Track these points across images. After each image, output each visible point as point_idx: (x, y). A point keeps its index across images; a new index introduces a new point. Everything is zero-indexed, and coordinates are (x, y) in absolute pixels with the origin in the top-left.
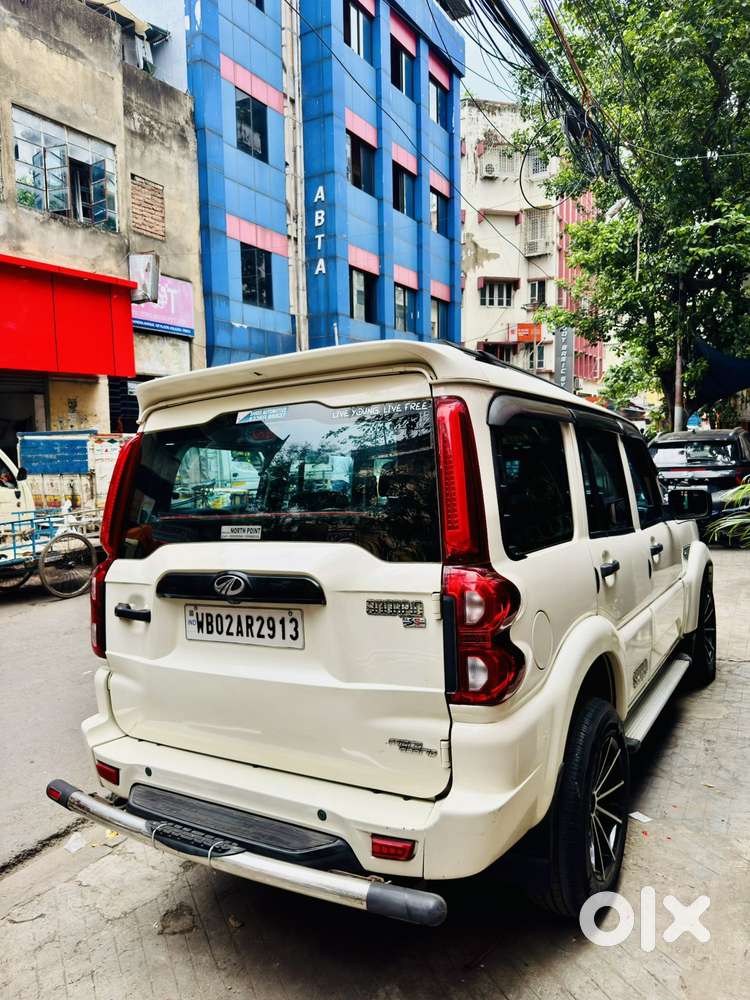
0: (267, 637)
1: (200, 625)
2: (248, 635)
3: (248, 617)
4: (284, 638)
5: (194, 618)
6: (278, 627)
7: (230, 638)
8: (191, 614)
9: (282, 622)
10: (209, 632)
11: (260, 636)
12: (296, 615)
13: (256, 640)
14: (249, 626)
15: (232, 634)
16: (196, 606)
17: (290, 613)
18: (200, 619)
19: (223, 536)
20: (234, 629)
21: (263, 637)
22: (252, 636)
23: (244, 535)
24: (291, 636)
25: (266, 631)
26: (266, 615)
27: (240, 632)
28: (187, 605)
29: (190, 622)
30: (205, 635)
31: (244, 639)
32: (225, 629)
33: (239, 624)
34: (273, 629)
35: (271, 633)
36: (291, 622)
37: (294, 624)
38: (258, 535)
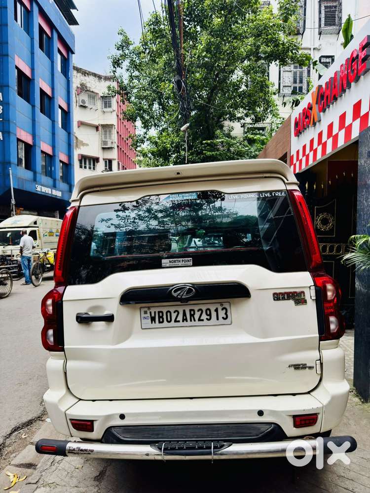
0: (205, 320)
1: (153, 319)
2: (191, 321)
3: (191, 310)
4: (218, 319)
5: (149, 315)
6: (214, 314)
7: (177, 324)
8: (145, 312)
9: (216, 310)
10: (160, 322)
11: (200, 320)
12: (226, 305)
13: (197, 323)
14: (192, 316)
15: (179, 321)
16: (149, 308)
17: (222, 305)
18: (153, 315)
19: (163, 265)
20: (180, 318)
21: (203, 320)
22: (195, 320)
23: (180, 264)
24: (223, 318)
25: (204, 317)
26: (204, 308)
27: (185, 320)
28: (141, 308)
29: (145, 318)
30: (157, 324)
31: (189, 323)
32: (173, 319)
33: (184, 314)
34: (210, 315)
35: (208, 317)
36: (222, 309)
37: (224, 311)
38: (191, 263)
